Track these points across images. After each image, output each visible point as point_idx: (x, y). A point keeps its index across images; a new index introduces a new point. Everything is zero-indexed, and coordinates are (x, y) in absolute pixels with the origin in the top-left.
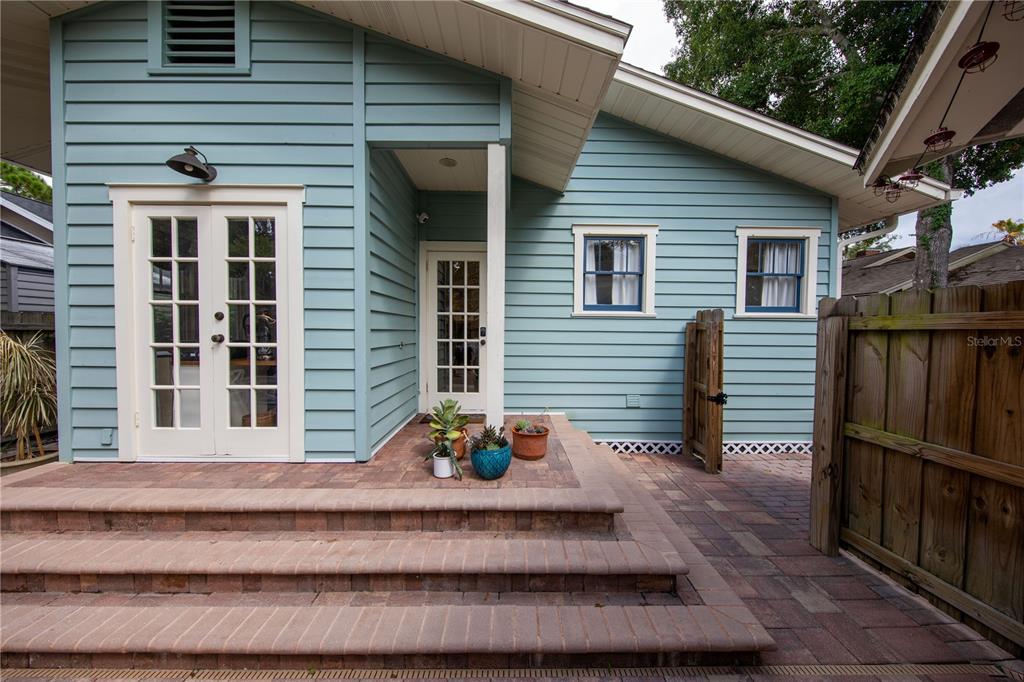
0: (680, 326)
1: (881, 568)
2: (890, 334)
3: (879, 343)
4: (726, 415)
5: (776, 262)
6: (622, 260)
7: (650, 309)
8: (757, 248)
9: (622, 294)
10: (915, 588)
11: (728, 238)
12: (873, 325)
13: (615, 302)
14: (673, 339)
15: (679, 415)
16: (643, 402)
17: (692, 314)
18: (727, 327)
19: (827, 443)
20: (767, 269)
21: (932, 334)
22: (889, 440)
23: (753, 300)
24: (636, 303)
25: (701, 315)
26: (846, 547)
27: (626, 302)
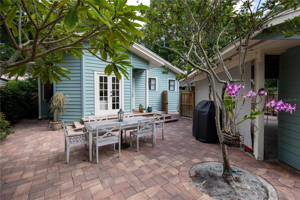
0: (161, 93)
1: (184, 116)
2: (184, 94)
3: (184, 95)
4: (168, 107)
5: (172, 83)
6: (153, 82)
7: (157, 90)
8: (170, 81)
9: (152, 88)
10: (187, 117)
11: (166, 79)
12: (183, 93)
13: (151, 89)
14: (160, 95)
15: (161, 107)
16: (156, 106)
17: (162, 91)
18: (168, 93)
19: (180, 106)
20: (171, 85)
21: (187, 94)
22: (184, 104)
23: (169, 89)
24: (154, 89)
25: (164, 91)
26: (182, 116)
27: (153, 89)
